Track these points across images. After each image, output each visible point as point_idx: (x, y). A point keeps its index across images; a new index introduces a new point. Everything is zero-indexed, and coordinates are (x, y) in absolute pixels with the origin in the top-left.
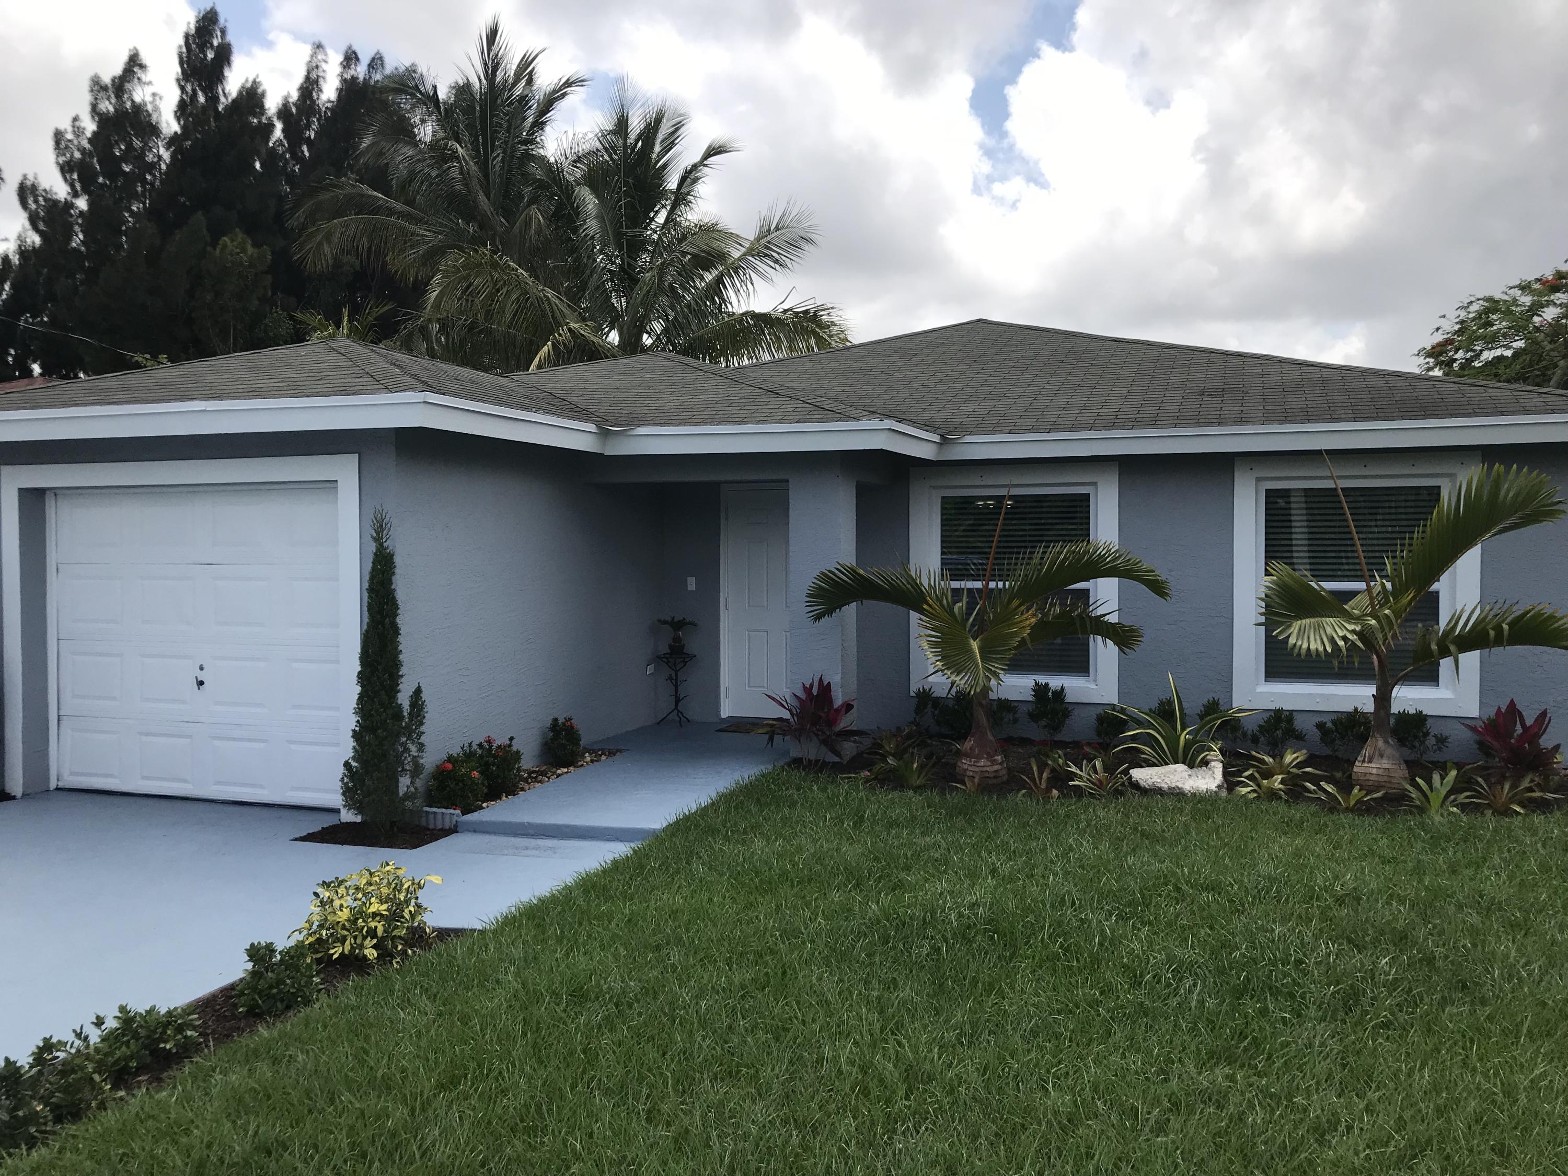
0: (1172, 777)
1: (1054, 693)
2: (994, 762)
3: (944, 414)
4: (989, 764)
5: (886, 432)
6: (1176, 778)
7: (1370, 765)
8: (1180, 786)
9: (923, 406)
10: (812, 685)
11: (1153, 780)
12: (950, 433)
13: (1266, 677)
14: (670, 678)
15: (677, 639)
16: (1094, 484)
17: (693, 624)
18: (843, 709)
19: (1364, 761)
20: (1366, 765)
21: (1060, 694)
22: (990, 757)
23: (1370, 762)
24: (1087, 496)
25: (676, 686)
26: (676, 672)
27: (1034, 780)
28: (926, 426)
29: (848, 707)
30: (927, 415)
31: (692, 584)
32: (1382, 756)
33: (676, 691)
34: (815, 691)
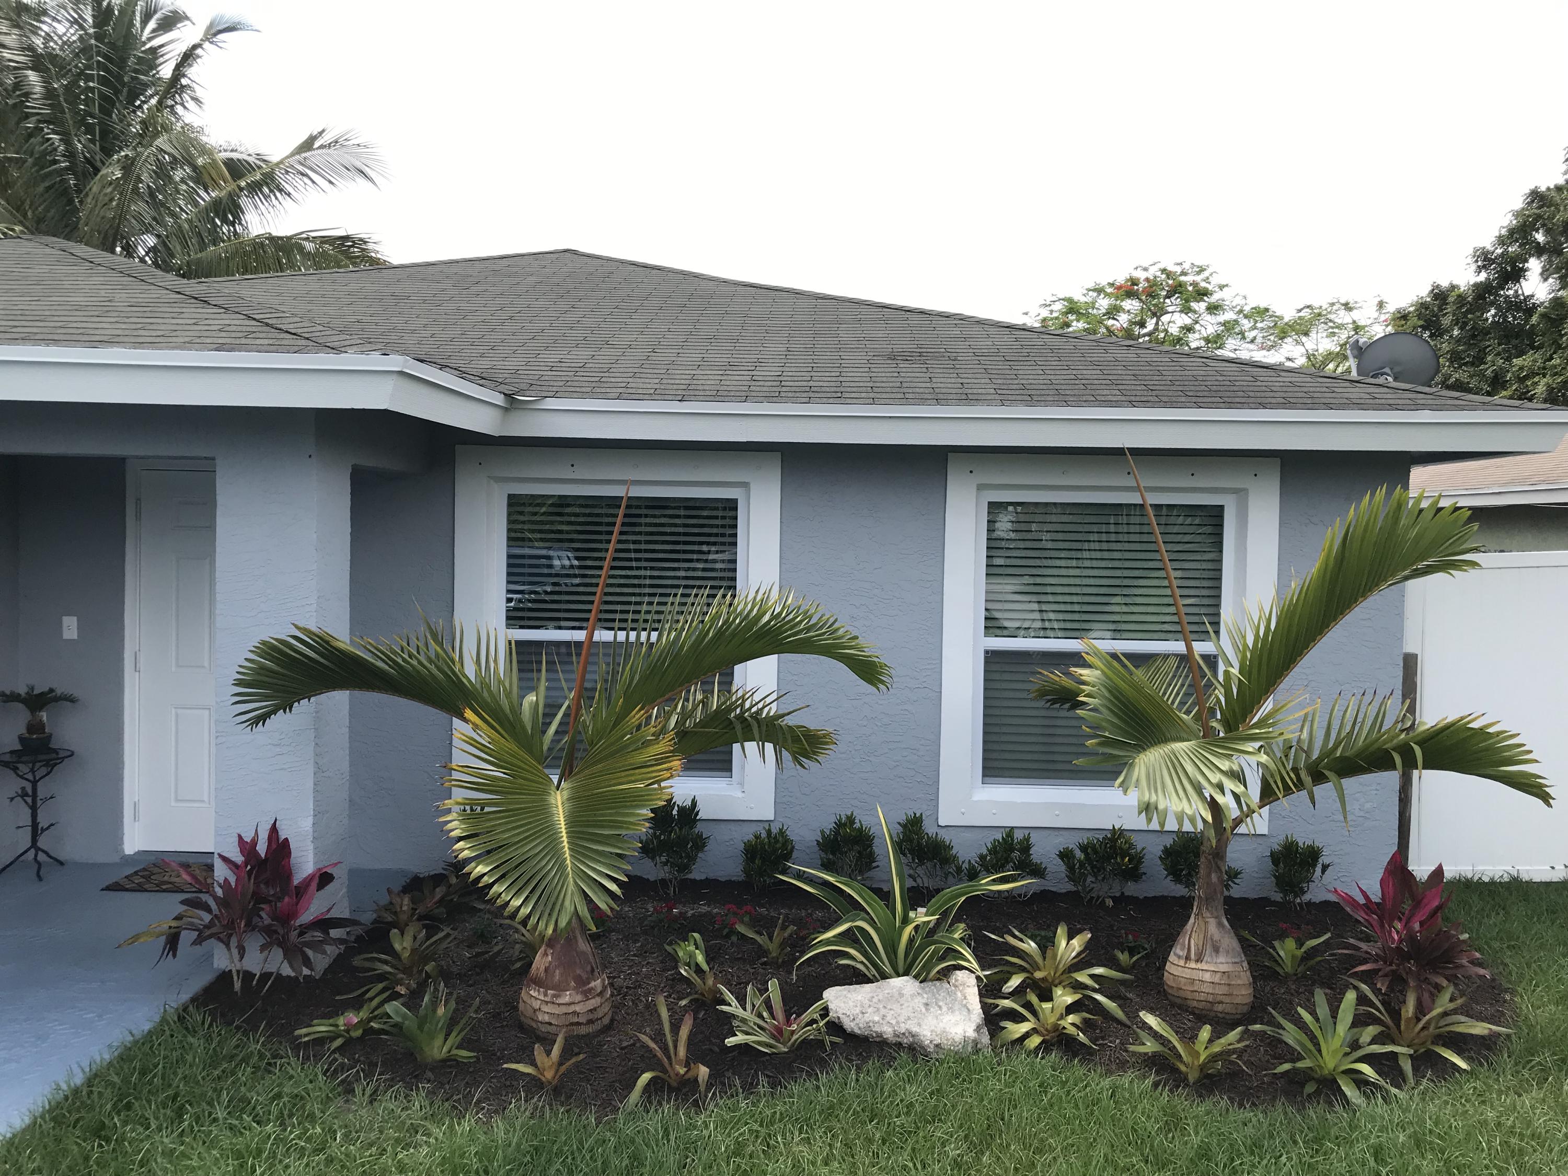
0: (896, 1006)
1: (682, 810)
2: (588, 994)
3: (512, 364)
4: (579, 998)
5: (395, 377)
6: (905, 1013)
7: (1199, 966)
8: (915, 1029)
9: (481, 350)
10: (254, 842)
11: (867, 1017)
12: (520, 392)
13: (984, 775)
14: (24, 795)
15: (35, 727)
16: (745, 485)
17: (71, 700)
18: (314, 885)
19: (1188, 958)
20: (1193, 965)
21: (689, 813)
22: (582, 983)
23: (1199, 960)
24: (732, 505)
25: (34, 809)
26: (34, 783)
27: (665, 1049)
28: (482, 379)
29: (324, 879)
30: (485, 363)
31: (70, 627)
32: (1216, 950)
33: (34, 816)
34: (262, 848)
